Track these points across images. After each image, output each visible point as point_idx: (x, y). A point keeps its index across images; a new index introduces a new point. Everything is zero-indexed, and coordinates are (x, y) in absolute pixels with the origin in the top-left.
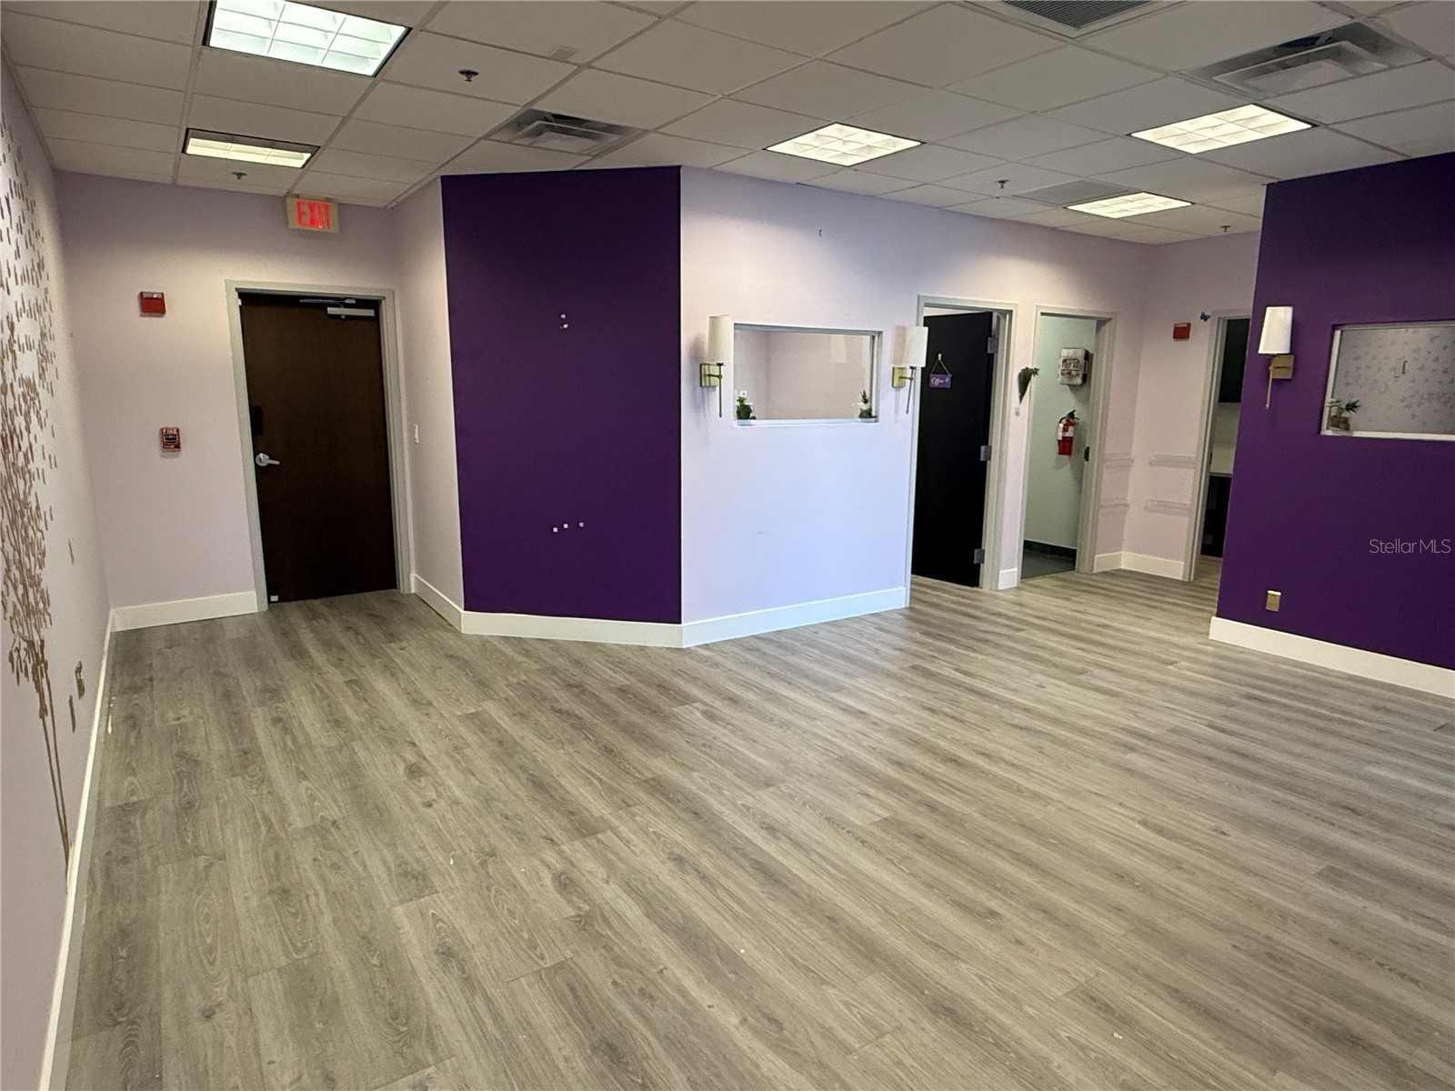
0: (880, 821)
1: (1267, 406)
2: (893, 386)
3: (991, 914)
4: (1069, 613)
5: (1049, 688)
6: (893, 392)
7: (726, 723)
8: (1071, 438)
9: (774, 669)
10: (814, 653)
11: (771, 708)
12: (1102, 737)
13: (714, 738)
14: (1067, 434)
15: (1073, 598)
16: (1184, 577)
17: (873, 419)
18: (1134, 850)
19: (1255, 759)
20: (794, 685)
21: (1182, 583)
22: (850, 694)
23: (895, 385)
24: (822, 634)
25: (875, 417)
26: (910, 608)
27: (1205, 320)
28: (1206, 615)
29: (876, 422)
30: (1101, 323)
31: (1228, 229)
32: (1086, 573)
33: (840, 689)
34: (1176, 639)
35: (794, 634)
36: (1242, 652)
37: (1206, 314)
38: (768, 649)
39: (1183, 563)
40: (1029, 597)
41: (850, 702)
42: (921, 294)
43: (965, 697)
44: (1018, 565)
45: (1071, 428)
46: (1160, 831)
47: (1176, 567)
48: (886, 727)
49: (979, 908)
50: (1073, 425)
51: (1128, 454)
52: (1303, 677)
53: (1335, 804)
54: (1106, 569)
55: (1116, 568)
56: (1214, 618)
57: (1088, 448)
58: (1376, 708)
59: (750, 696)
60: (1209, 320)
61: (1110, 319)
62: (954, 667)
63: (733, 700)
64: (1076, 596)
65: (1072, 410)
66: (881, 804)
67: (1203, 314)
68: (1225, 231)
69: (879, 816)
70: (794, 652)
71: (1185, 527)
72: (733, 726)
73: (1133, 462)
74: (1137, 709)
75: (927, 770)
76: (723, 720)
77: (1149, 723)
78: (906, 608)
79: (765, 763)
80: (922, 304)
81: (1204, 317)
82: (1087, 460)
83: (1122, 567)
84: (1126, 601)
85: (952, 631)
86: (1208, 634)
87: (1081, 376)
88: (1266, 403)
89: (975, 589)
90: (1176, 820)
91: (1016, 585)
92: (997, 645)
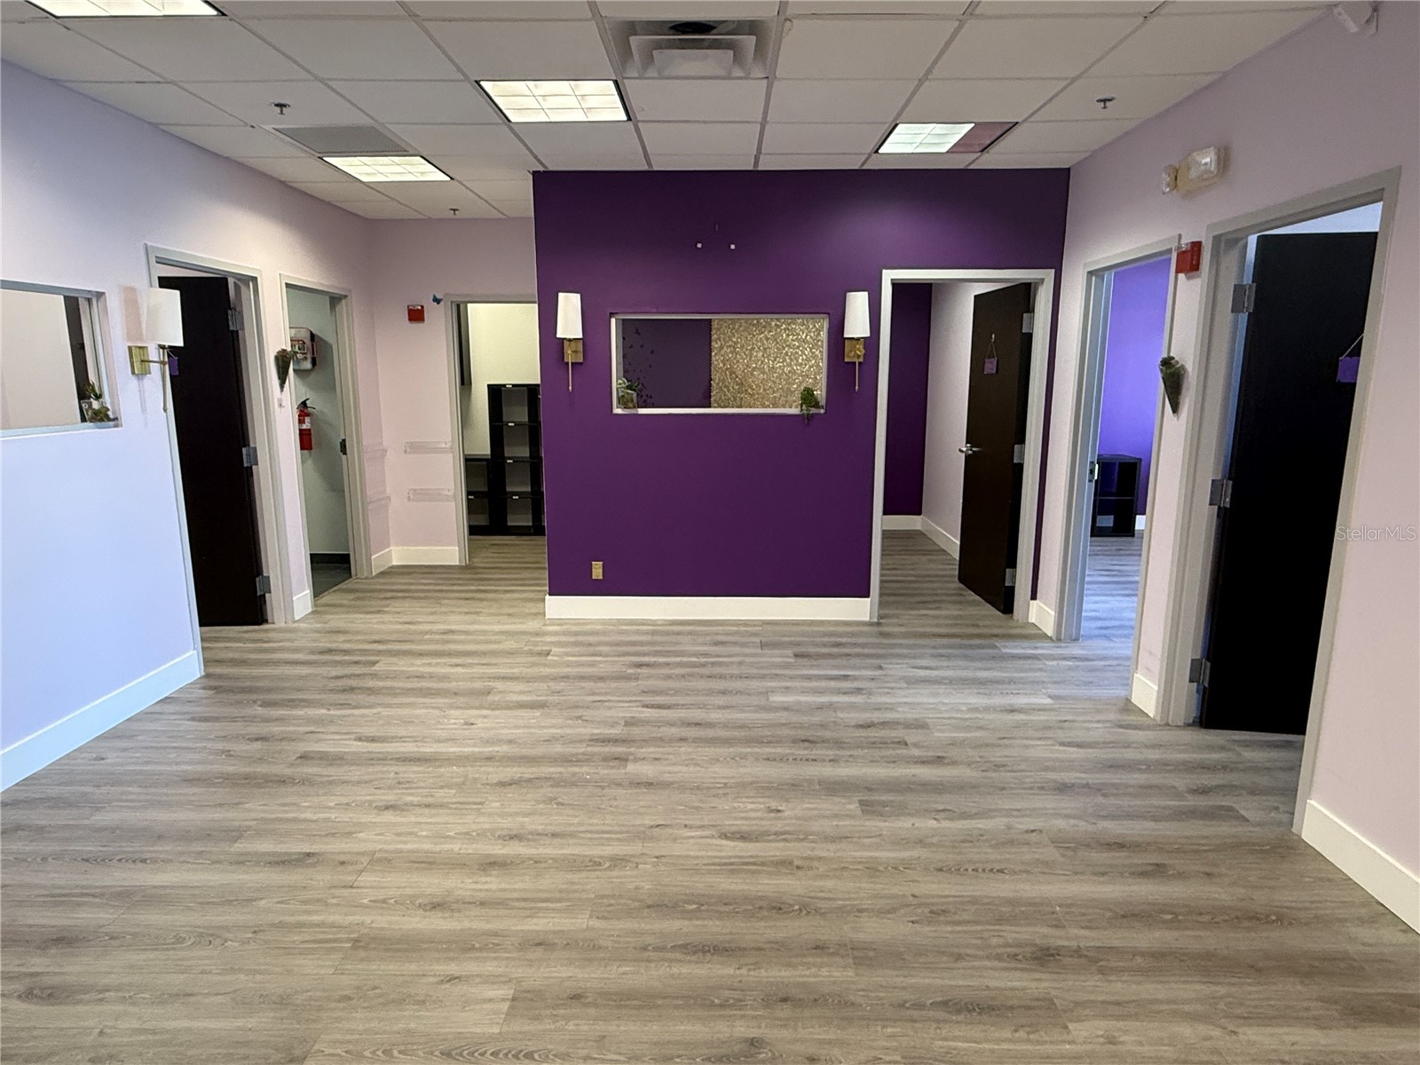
0: (512, 1007)
1: (570, 388)
2: (133, 373)
3: (752, 1044)
4: (399, 627)
5: (480, 723)
6: (134, 381)
7: (99, 992)
8: (309, 430)
9: (89, 848)
10: (130, 793)
11: (152, 918)
12: (587, 759)
13: (101, 1033)
14: (304, 427)
15: (386, 609)
16: (460, 561)
17: (111, 423)
18: (753, 872)
19: (710, 725)
20: (154, 861)
21: (460, 567)
22: (259, 834)
23: (136, 372)
24: (112, 758)
25: (116, 419)
26: (208, 676)
27: (438, 303)
28: (539, 596)
29: (116, 426)
30: (335, 300)
31: (456, 212)
32: (366, 578)
33: (237, 834)
34: (520, 626)
35: (60, 772)
36: (584, 624)
37: (438, 297)
38: (39, 817)
39: (457, 548)
40: (337, 620)
41: (266, 846)
42: (149, 244)
43: (411, 772)
44: (309, 586)
45: (307, 419)
46: (744, 837)
47: (451, 553)
48: (365, 860)
49: (737, 1048)
50: (308, 415)
51: (381, 443)
52: (647, 633)
53: (795, 741)
54: (382, 570)
55: (390, 565)
56: (547, 597)
57: (344, 441)
58: (716, 644)
59: (86, 917)
60: (442, 303)
61: (346, 296)
62: (352, 736)
63: (64, 941)
64: (387, 606)
65: (304, 399)
66: (490, 980)
67: (434, 296)
68: (455, 214)
69: (503, 1000)
70: (97, 806)
71: (452, 510)
72: (119, 988)
73: (386, 452)
74: (579, 712)
75: (482, 895)
76: (86, 989)
77: (604, 723)
78: (200, 678)
79: (252, 1022)
80: (153, 260)
81: (437, 301)
82: (345, 453)
83: (395, 563)
84: (440, 598)
85: (299, 690)
86: (544, 614)
87: (309, 360)
88: (569, 386)
89: (265, 626)
90: (742, 818)
91: (310, 610)
92: (370, 691)
